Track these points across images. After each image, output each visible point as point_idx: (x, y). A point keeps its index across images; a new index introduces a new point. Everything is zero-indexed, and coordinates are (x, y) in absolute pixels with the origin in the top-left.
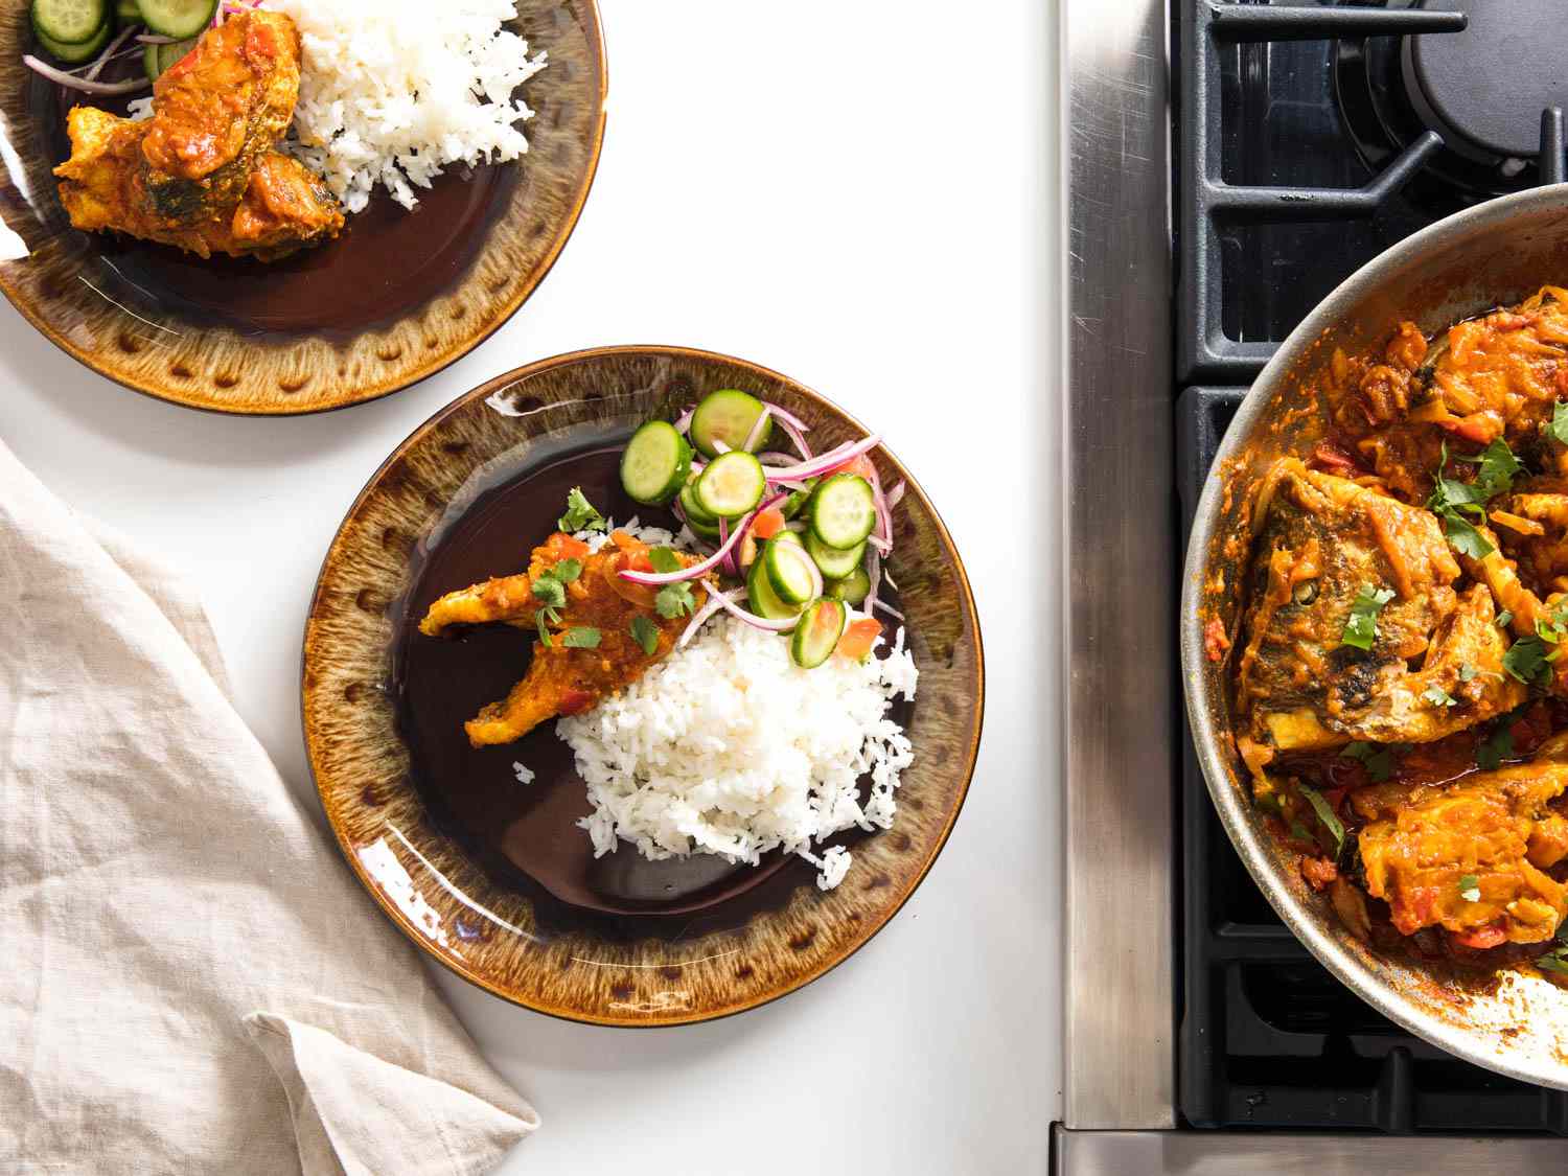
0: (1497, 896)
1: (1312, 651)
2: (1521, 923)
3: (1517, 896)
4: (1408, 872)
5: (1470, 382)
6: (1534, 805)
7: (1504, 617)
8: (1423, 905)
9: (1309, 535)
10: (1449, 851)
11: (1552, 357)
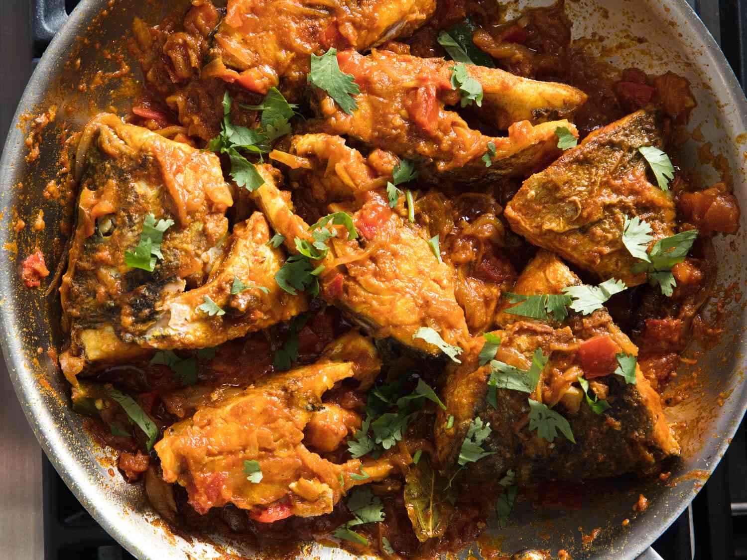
0: (279, 478)
1: (110, 275)
2: (303, 500)
3: (297, 477)
4: (198, 462)
5: (245, 42)
6: (307, 398)
7: (277, 239)
8: (214, 488)
9: (109, 177)
10: (235, 442)
11: (315, 17)
